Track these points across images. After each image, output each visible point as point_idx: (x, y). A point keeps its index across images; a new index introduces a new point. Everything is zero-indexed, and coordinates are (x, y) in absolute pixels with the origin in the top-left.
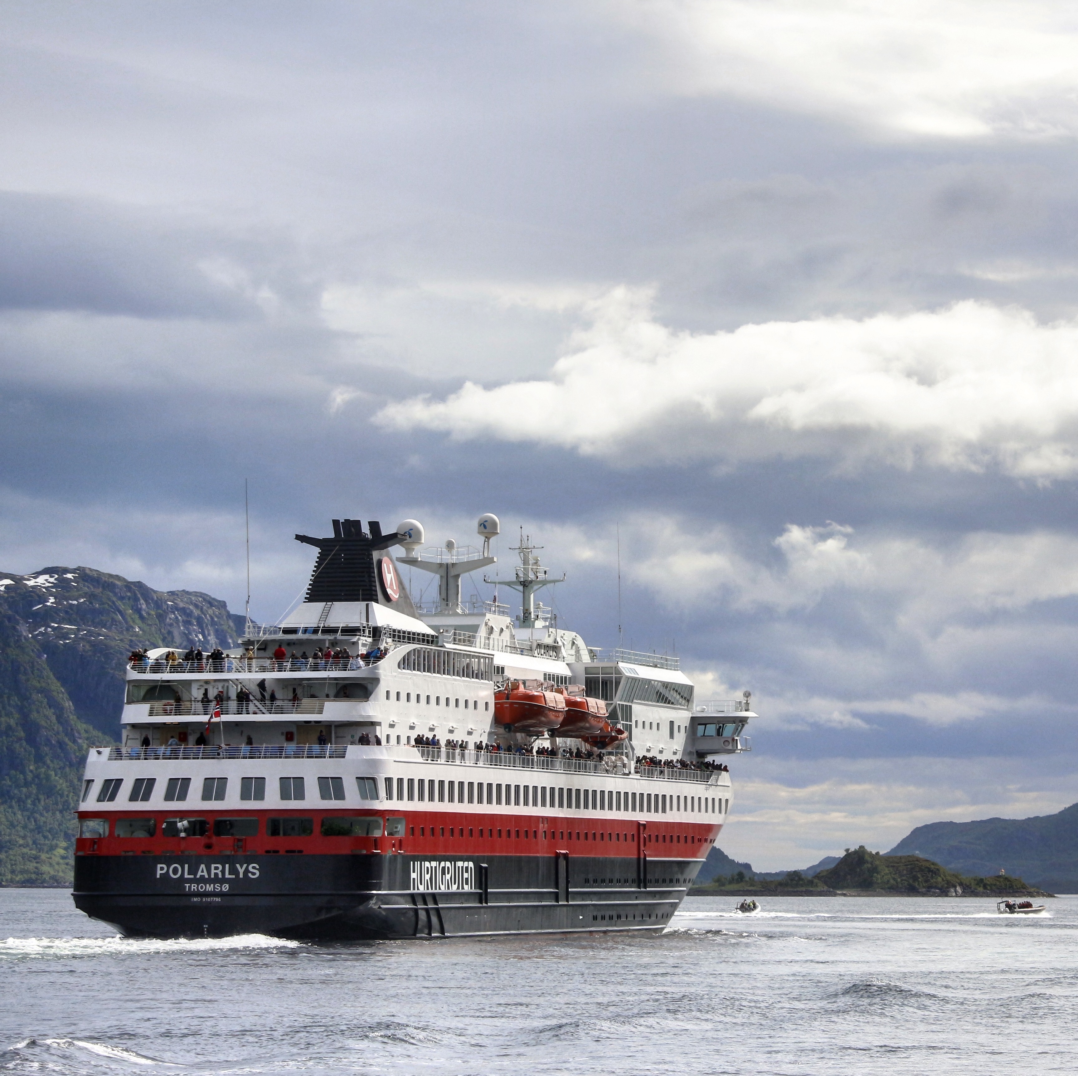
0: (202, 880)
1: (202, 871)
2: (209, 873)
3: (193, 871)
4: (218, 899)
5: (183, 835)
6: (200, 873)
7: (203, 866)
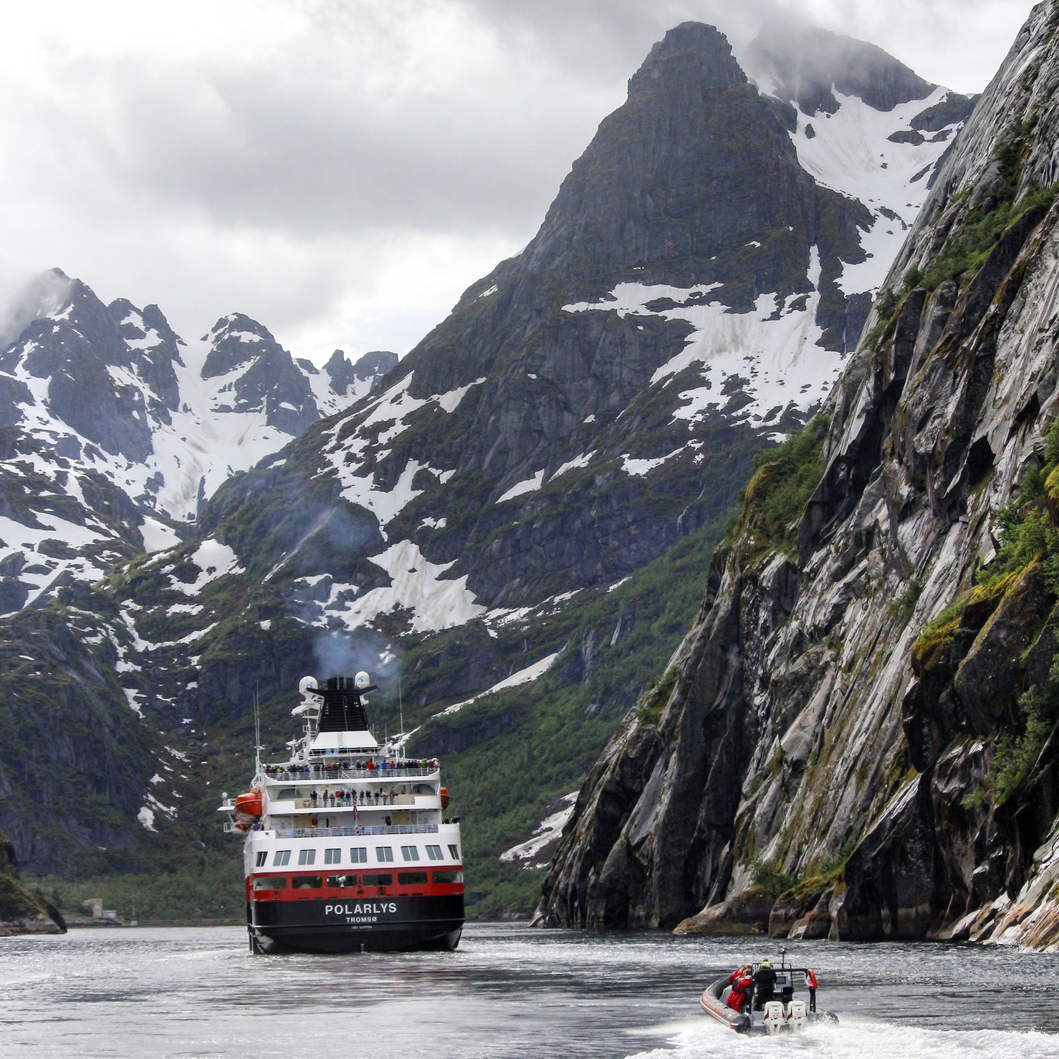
0: (358, 915)
1: (358, 909)
2: (363, 910)
3: (352, 908)
4: (370, 927)
5: (342, 886)
6: (356, 911)
7: (358, 906)
